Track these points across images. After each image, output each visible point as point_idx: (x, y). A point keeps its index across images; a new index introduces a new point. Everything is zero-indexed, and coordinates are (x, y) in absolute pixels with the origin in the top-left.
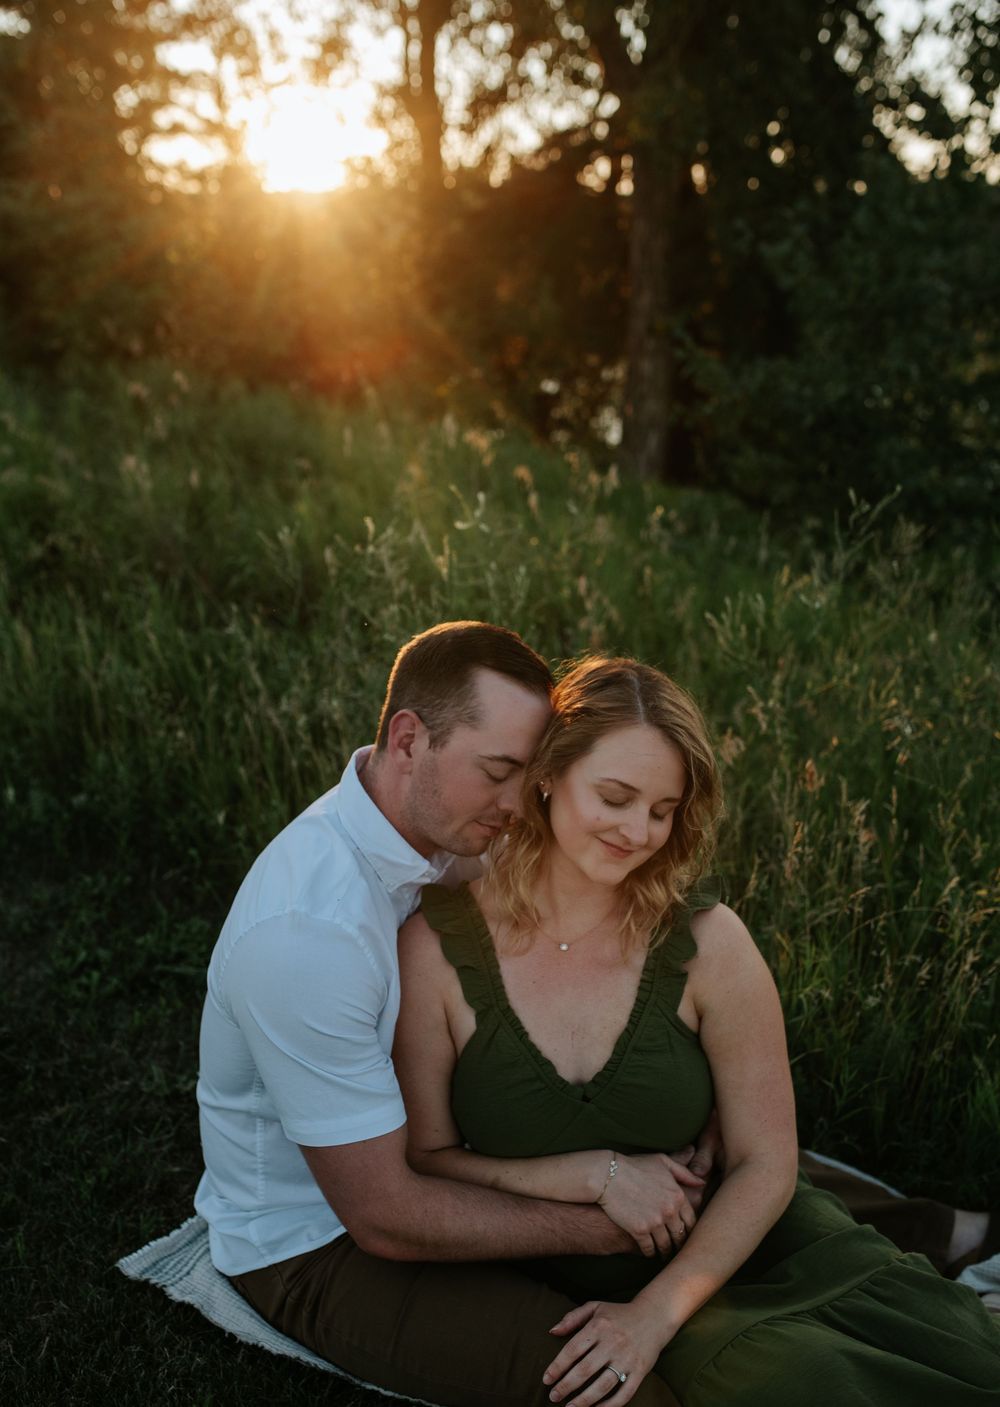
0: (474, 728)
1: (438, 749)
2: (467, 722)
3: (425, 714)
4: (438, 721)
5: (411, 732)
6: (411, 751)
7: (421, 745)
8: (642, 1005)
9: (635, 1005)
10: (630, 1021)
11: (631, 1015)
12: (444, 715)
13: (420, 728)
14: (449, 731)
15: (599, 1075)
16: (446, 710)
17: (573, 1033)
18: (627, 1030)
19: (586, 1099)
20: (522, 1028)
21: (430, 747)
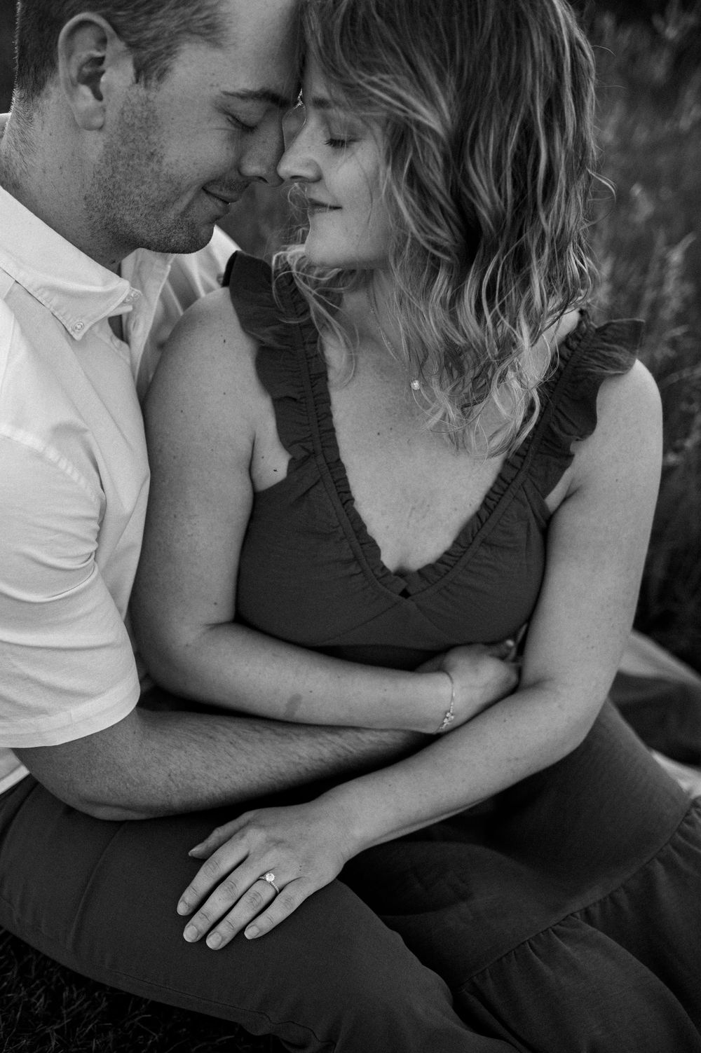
0: (216, 44)
1: (153, 83)
2: (201, 34)
3: (120, 20)
4: (149, 34)
5: (98, 54)
6: (102, 88)
7: (118, 76)
8: (505, 486)
9: (496, 483)
10: (484, 504)
11: (487, 496)
12: (159, 22)
13: (117, 45)
14: (170, 51)
15: (430, 567)
16: (161, 13)
17: (413, 508)
18: (478, 515)
19: (405, 594)
20: (349, 492)
21: (137, 81)
